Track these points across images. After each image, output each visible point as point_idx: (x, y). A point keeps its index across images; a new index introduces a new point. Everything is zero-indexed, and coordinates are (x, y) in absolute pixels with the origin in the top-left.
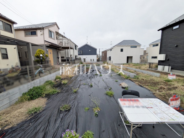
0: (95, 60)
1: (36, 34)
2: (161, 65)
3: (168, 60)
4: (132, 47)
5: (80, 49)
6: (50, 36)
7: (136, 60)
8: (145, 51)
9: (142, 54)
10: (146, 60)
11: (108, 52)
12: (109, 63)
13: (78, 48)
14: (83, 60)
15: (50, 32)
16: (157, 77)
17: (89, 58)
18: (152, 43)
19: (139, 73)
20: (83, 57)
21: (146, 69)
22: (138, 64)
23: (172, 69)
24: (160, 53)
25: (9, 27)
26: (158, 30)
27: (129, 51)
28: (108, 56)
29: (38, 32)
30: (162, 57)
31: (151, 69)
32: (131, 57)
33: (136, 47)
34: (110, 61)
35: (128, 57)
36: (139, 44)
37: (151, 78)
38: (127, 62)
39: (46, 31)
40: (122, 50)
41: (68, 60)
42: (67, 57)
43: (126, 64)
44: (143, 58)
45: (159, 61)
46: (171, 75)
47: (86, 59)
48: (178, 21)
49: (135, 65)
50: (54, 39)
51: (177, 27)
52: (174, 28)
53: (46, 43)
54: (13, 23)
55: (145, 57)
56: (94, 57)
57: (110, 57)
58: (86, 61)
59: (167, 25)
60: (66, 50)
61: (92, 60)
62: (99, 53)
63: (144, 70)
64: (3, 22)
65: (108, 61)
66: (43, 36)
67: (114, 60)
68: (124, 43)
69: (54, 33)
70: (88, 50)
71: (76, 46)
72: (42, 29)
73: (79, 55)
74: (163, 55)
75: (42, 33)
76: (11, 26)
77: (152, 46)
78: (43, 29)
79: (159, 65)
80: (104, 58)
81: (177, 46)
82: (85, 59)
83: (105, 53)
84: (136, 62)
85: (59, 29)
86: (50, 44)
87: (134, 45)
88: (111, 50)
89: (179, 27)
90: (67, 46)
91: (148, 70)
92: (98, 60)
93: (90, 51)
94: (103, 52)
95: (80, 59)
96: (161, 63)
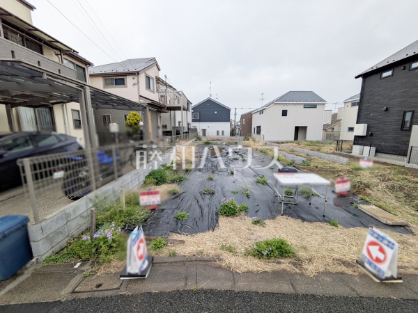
0: (227, 133)
1: (124, 84)
2: (358, 144)
3: (372, 135)
4: (306, 106)
5: (195, 109)
6: (148, 87)
7: (315, 134)
8: (334, 116)
9: (329, 122)
10: (336, 134)
11: (254, 116)
12: (257, 140)
13: (191, 106)
14: (200, 133)
15: (148, 78)
16: (342, 164)
17: (213, 129)
18: (351, 98)
19: (313, 158)
20: (200, 126)
21: (330, 152)
22: (318, 142)
23: (377, 152)
24: (358, 122)
25: (81, 71)
26: (356, 78)
27: (299, 116)
28: (254, 125)
29: (129, 80)
30: (361, 130)
31: (339, 152)
32: (305, 128)
33: (314, 106)
34: (258, 136)
35: (297, 129)
36: (322, 100)
37: (332, 166)
38: (296, 138)
39: (142, 78)
40: (285, 113)
41: (178, 133)
42: (173, 125)
43: (293, 142)
44: (330, 130)
45: (355, 136)
46: (366, 161)
47: (207, 132)
48: (391, 62)
49: (312, 143)
50: (154, 92)
51: (389, 73)
52: (385, 75)
53: (142, 101)
54: (88, 64)
55: (336, 129)
56: (225, 127)
57: (259, 128)
58: (207, 134)
59: (374, 69)
60: (172, 112)
61: (220, 133)
62: (236, 117)
63: (326, 153)
64: (74, 63)
65: (254, 135)
66: (136, 86)
67: (268, 134)
68: (291, 98)
69: (153, 79)
70: (211, 111)
71: (189, 103)
72: (135, 74)
73: (193, 121)
74: (363, 124)
75: (135, 81)
76: (84, 69)
77: (350, 104)
78: (138, 73)
79: (354, 144)
80: (247, 128)
81: (387, 110)
82: (204, 131)
83: (248, 118)
84: (314, 139)
85: (159, 70)
86: (150, 102)
87: (311, 102)
88: (261, 112)
89: (393, 73)
90: (176, 105)
91: (334, 153)
92: (233, 133)
93: (216, 113)
94: (243, 117)
95: (195, 130)
96: (359, 140)
